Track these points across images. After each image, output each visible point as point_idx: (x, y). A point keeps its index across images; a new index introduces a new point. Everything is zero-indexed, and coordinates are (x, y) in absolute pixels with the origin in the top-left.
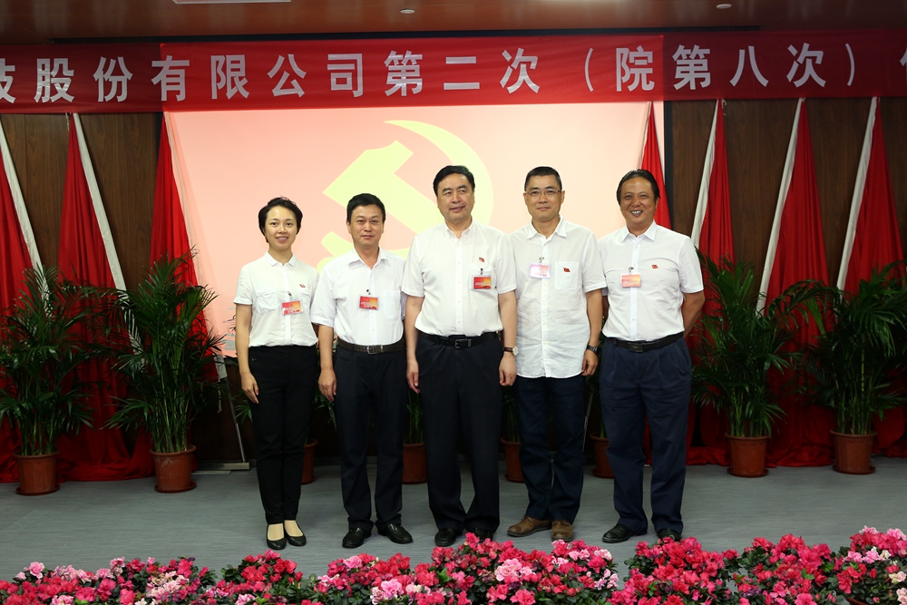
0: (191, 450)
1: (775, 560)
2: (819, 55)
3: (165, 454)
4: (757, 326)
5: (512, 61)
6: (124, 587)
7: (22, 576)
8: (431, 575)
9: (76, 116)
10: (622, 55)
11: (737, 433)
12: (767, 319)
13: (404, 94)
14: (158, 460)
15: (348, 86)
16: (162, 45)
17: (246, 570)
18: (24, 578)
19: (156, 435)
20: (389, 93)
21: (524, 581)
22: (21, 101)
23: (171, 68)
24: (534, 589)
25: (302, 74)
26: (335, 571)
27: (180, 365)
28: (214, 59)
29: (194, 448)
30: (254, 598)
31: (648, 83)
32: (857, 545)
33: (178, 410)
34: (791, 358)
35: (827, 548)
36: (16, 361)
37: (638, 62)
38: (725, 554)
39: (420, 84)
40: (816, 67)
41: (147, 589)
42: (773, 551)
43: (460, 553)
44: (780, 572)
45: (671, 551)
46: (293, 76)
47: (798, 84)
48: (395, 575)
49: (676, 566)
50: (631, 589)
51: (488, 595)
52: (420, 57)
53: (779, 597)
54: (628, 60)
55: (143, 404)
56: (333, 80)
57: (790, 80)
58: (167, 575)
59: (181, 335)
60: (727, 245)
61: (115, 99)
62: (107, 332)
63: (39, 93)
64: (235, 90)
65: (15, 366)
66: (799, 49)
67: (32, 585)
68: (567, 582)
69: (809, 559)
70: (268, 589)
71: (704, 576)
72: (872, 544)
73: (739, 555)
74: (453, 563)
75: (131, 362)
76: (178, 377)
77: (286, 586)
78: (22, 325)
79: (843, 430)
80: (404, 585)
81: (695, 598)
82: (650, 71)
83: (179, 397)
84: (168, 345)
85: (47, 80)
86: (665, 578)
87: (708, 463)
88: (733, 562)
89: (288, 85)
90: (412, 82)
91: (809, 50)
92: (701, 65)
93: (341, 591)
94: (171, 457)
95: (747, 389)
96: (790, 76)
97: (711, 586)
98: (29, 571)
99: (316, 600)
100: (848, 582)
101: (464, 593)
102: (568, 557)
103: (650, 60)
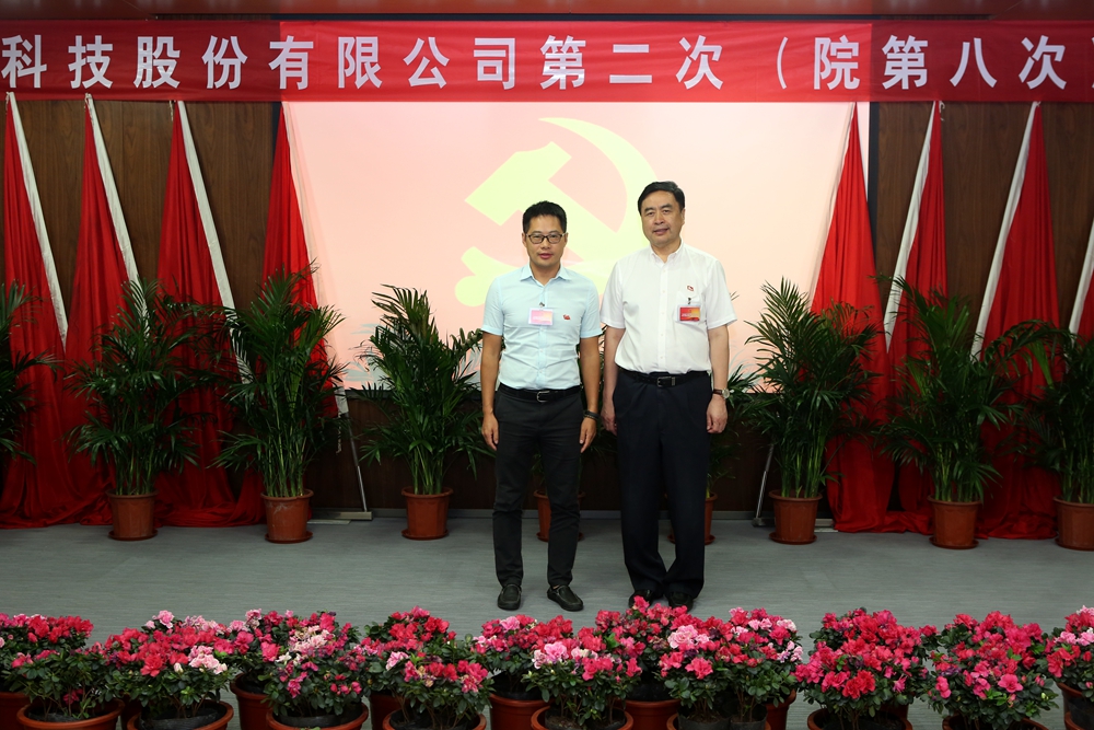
0: (308, 496)
1: (979, 638)
2: (1060, 50)
3: (277, 498)
4: (971, 372)
5: (691, 51)
6: (263, 641)
7: (151, 624)
8: (598, 640)
9: (181, 105)
10: (822, 46)
11: (943, 497)
12: (983, 365)
13: (563, 86)
14: (271, 505)
15: (498, 77)
16: (282, 23)
17: (395, 627)
18: (154, 627)
19: (268, 476)
20: (545, 85)
21: (700, 650)
22: (118, 86)
23: (292, 50)
24: (711, 657)
25: (444, 61)
26: (491, 632)
27: (298, 397)
28: (342, 40)
29: (312, 493)
30: (407, 657)
31: (852, 80)
32: (1073, 627)
33: (294, 449)
34: (1010, 411)
35: (1038, 628)
36: (113, 386)
37: (841, 55)
38: (923, 630)
39: (582, 76)
40: (1054, 64)
41: (290, 643)
42: (977, 629)
43: (629, 618)
44: (984, 651)
45: (863, 624)
46: (434, 63)
47: (1033, 84)
48: (559, 639)
49: (867, 641)
50: (818, 663)
51: (660, 663)
52: (582, 43)
53: (981, 677)
54: (829, 52)
55: (256, 440)
56: (480, 70)
57: (1023, 80)
58: (310, 629)
59: (300, 362)
60: (939, 278)
61: (226, 85)
62: (218, 357)
63: (139, 77)
64: (365, 78)
65: (112, 393)
66: (1036, 43)
67: (164, 636)
68: (748, 652)
69: (1016, 639)
70: (420, 647)
71: (898, 652)
72: (1089, 625)
73: (939, 631)
74: (621, 628)
75: (244, 392)
76: (295, 410)
77: (441, 646)
78: (118, 344)
79: (1069, 498)
80: (569, 649)
81: (888, 675)
82: (855, 65)
83: (296, 434)
84: (284, 374)
85: (149, 61)
86: (855, 653)
87: (907, 530)
88: (932, 639)
89: (427, 74)
90: (573, 73)
91: (1048, 43)
92: (916, 60)
93: (500, 653)
94: (286, 502)
95: (957, 446)
96: (1023, 76)
97: (906, 663)
98: (158, 620)
99: (474, 661)
100: (1058, 664)
101: (634, 660)
102: (748, 626)
103: (856, 53)
